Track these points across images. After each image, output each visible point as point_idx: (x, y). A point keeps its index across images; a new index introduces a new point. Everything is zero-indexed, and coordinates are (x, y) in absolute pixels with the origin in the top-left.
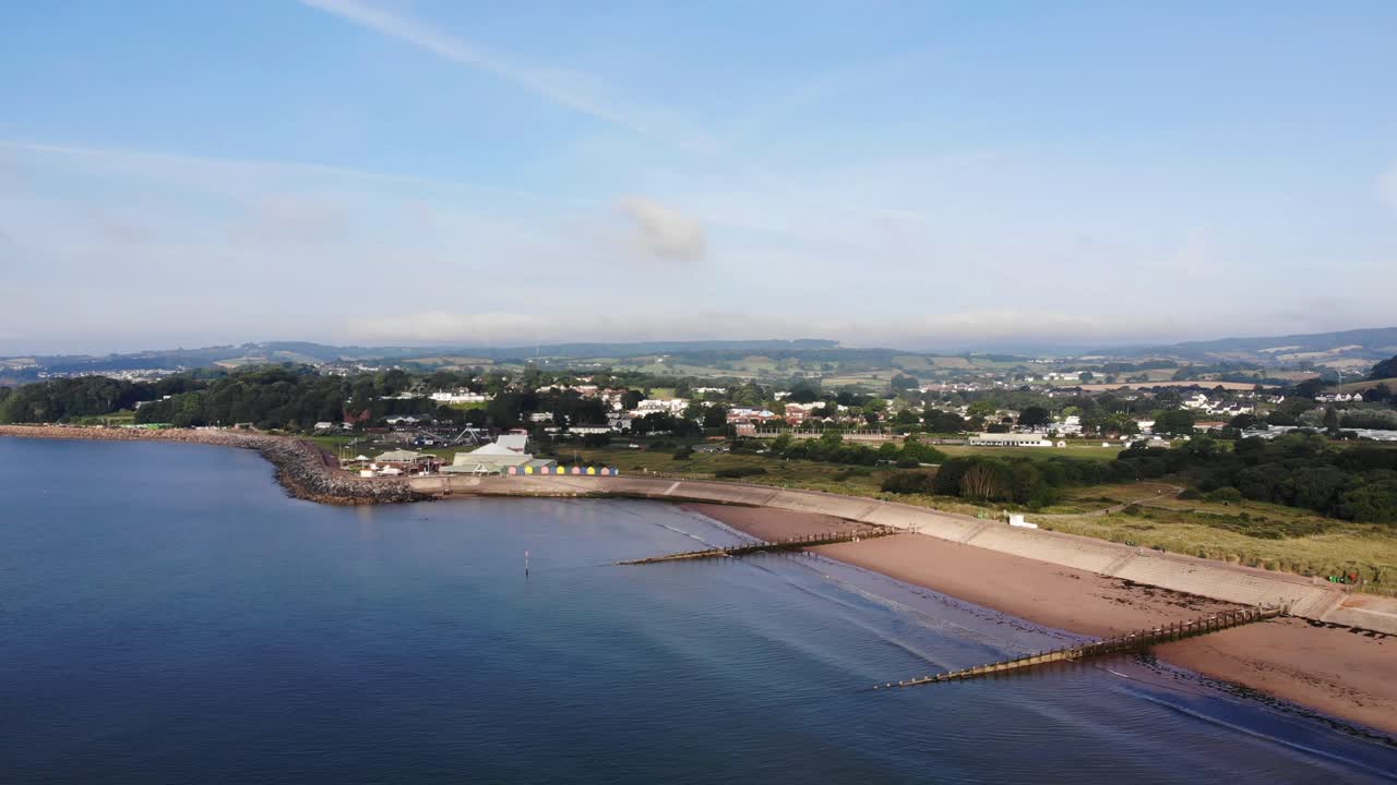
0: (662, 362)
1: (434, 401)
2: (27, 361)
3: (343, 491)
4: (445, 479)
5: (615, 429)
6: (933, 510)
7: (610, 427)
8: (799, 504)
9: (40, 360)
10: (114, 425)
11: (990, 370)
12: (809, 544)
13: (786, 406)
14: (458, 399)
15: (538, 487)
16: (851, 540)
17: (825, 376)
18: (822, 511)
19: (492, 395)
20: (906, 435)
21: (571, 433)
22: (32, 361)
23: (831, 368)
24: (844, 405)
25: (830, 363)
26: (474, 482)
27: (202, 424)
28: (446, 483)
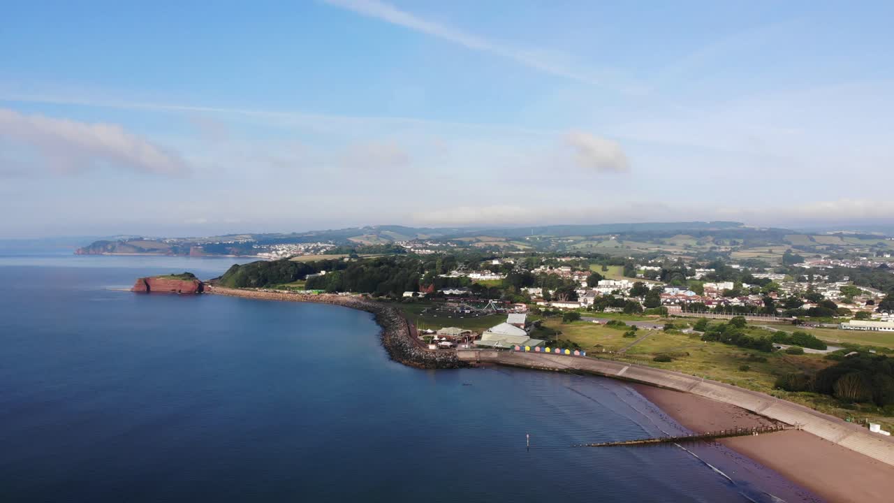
0: (615, 239)
1: (470, 278)
2: (247, 236)
3: (419, 359)
4: (477, 352)
5: (583, 305)
6: (813, 411)
7: (580, 303)
8: (714, 394)
9: (253, 236)
10: (294, 290)
11: (858, 246)
12: (720, 436)
13: (704, 285)
14: (484, 278)
15: (534, 362)
16: (752, 434)
17: (733, 250)
18: (730, 402)
19: (505, 275)
20: (794, 318)
21: (554, 307)
22: (250, 237)
23: (738, 244)
24: (747, 283)
25: (737, 240)
26: (495, 355)
27: (342, 291)
28: (477, 355)
